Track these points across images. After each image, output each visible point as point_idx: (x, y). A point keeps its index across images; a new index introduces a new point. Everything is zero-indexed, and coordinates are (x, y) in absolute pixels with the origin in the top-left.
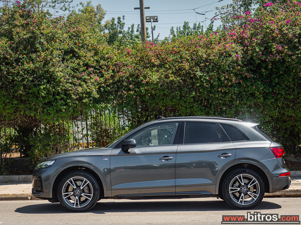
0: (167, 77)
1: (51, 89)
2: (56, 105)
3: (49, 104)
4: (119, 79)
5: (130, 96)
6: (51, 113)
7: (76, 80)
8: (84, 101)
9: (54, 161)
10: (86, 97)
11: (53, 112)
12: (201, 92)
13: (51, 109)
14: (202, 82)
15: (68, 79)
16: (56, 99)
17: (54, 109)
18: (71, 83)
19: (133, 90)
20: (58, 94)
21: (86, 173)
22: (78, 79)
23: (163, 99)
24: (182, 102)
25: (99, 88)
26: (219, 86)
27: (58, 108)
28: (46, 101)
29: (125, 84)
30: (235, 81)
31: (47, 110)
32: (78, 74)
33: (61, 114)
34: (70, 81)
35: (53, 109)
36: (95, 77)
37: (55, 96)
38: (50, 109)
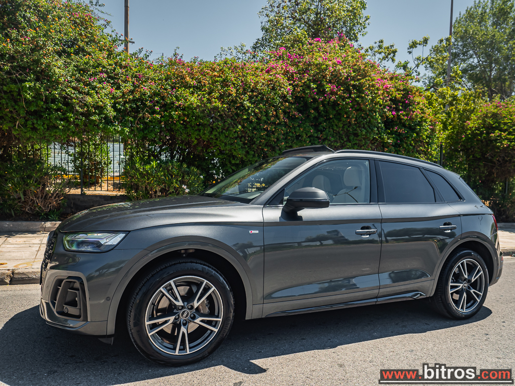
0: (209, 101)
1: (43, 90)
2: (48, 118)
3: (37, 114)
4: (141, 96)
5: (155, 121)
6: (39, 129)
7: (81, 85)
8: (93, 118)
9: (122, 235)
10: (95, 113)
11: (42, 128)
12: (246, 127)
13: (39, 123)
14: (249, 114)
15: (71, 82)
16: (49, 109)
17: (44, 124)
18: (74, 88)
19: (158, 114)
20: (54, 100)
21: (208, 267)
22: (86, 84)
23: (200, 130)
24: (222, 137)
25: (115, 103)
26: (266, 122)
27: (50, 122)
28: (33, 109)
29: (148, 103)
30: (283, 119)
31: (33, 124)
32: (86, 78)
33: (56, 132)
34: (73, 84)
35: (42, 124)
36: (108, 88)
37: (48, 103)
38: (37, 123)
